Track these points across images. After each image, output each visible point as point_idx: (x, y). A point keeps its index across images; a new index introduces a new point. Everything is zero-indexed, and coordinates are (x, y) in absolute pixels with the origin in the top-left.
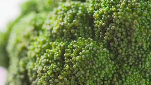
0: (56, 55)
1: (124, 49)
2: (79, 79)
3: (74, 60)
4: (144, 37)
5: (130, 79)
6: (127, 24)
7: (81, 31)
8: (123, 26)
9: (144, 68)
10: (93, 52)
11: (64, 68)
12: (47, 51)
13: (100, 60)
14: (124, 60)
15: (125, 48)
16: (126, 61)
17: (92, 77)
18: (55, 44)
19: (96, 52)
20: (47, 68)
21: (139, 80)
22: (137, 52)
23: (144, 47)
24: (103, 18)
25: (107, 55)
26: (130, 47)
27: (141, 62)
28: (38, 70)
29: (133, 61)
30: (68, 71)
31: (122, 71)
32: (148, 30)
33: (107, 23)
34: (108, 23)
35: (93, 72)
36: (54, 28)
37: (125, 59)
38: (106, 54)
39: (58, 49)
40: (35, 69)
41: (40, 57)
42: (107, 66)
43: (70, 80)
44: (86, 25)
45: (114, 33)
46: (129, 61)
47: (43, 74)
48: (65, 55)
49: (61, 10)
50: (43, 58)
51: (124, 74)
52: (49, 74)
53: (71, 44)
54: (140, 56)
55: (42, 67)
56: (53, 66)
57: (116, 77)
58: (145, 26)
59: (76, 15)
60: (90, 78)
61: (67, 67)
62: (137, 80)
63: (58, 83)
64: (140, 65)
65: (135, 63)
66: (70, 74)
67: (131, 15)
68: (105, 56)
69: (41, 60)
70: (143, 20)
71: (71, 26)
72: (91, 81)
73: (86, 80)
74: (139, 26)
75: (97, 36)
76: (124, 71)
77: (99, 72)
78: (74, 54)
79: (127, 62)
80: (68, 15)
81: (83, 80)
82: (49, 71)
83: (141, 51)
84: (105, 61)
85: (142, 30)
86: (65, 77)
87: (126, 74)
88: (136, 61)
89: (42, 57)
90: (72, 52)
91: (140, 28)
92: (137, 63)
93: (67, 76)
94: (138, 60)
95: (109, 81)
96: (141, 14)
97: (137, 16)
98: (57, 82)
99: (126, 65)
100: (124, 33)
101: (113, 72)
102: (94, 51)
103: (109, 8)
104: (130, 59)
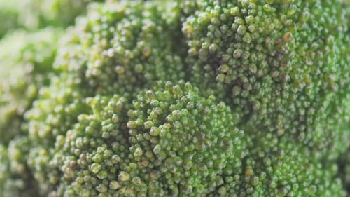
0: (107, 126)
1: (266, 100)
2: (168, 176)
3: (155, 134)
4: (308, 69)
5: (283, 168)
6: (270, 42)
7: (158, 67)
8: (259, 48)
9: (311, 140)
10: (196, 112)
11: (130, 156)
12: (80, 117)
13: (214, 129)
14: (265, 125)
15: (268, 97)
16: (269, 127)
17: (201, 169)
18: (99, 101)
19: (202, 113)
20: (88, 157)
21: (303, 168)
22: (296, 105)
23: (310, 92)
24: (209, 34)
25: (227, 117)
26: (278, 94)
27: (303, 128)
28: (63, 164)
29: (287, 127)
30: (141, 161)
31: (263, 150)
32: (315, 52)
33: (221, 45)
34: (222, 42)
35: (201, 159)
36: (90, 66)
37: (268, 122)
38: (224, 114)
39: (109, 111)
40: (54, 162)
41: (64, 134)
42: (231, 142)
43: (147, 182)
44: (166, 51)
45: (239, 64)
46: (277, 127)
47: (79, 173)
48: (128, 124)
49: (100, 22)
50: (72, 137)
51: (270, 158)
52: (95, 171)
53: (140, 98)
54: (302, 112)
55: (73, 157)
56: (102, 153)
57: (251, 164)
58: (310, 45)
59: (140, 30)
60: (196, 174)
61: (138, 151)
62: (299, 168)
63: (118, 190)
64: (303, 135)
65: (291, 131)
66: (147, 168)
67: (276, 21)
68: (224, 120)
69: (67, 140)
70: (303, 30)
71: (132, 56)
72: (197, 180)
73: (187, 178)
74: (295, 46)
75: (197, 75)
76: (268, 150)
77: (215, 157)
78: (152, 120)
79: (272, 130)
80: (120, 32)
81: (178, 179)
82: (94, 164)
83: (302, 102)
84: (224, 130)
85: (304, 53)
86: (135, 176)
87: (273, 156)
88: (291, 125)
89: (71, 134)
90: (146, 116)
91: (297, 50)
92: (294, 131)
93: (138, 172)
94: (296, 123)
95: (237, 177)
96: (296, 16)
97: (289, 21)
98: (116, 188)
99: (269, 136)
100: (264, 64)
101: (243, 154)
102: (198, 110)
103: (222, 8)
104: (280, 123)
